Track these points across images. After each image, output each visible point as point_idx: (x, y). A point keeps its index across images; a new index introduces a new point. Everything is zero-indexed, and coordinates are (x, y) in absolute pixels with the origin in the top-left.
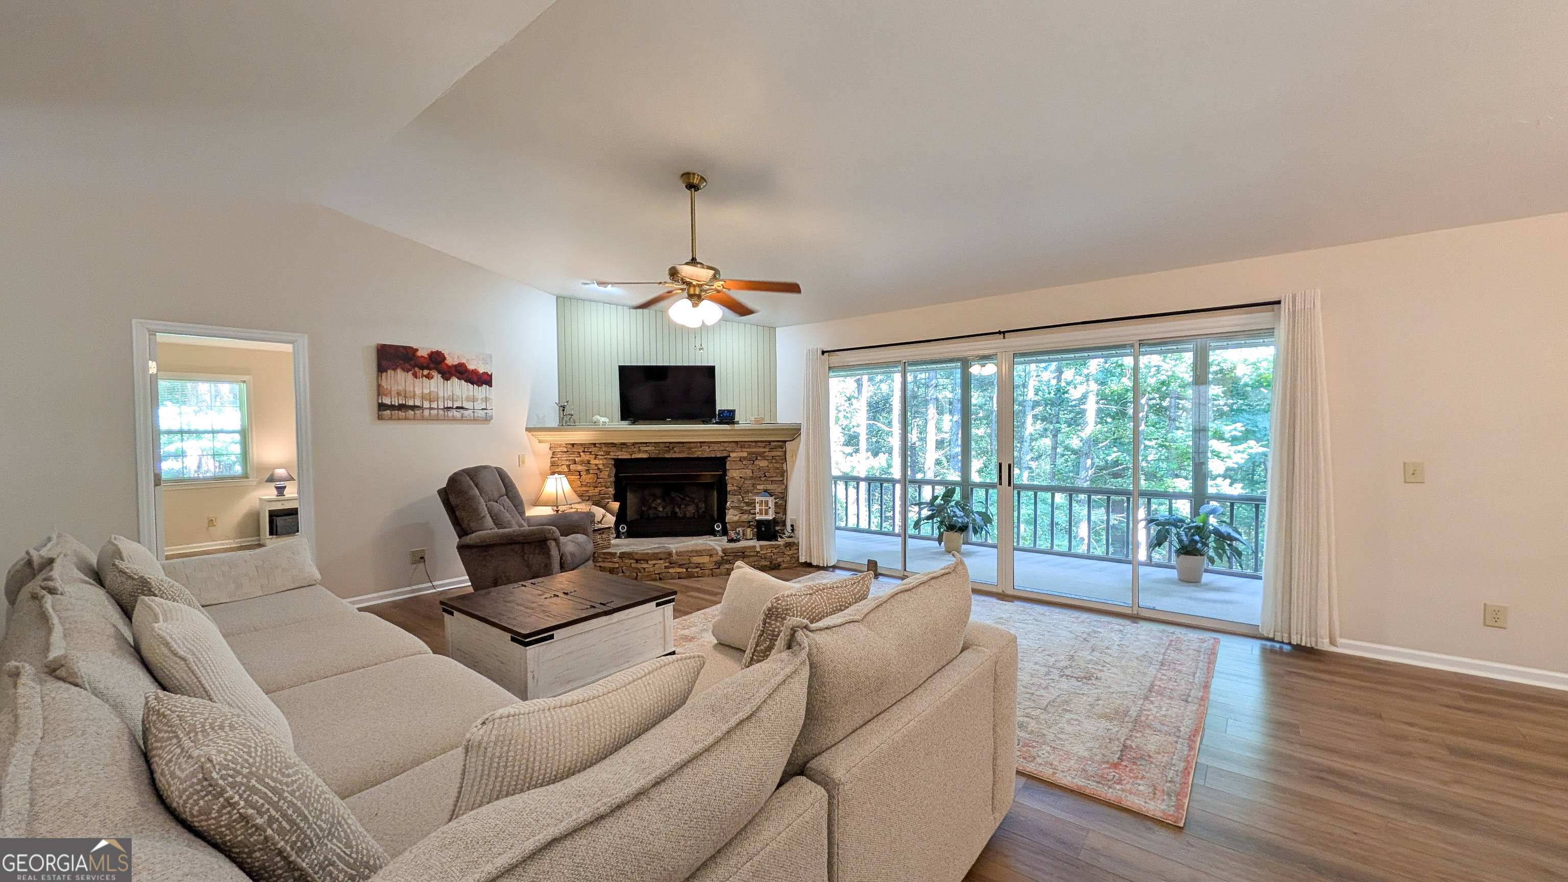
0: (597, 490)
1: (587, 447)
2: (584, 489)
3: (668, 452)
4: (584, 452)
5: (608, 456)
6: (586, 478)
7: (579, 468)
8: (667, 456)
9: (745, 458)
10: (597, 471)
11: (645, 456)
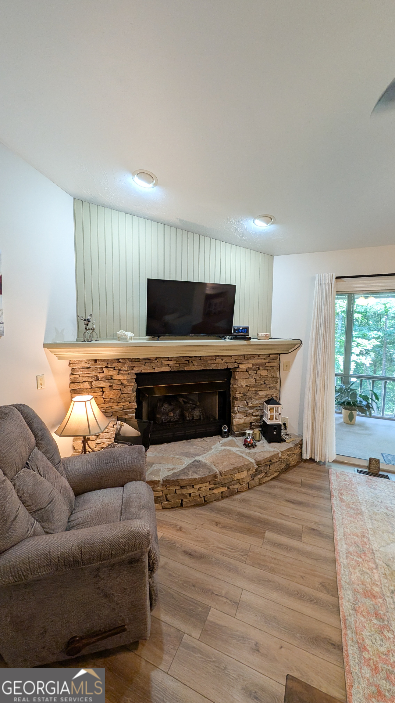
0: (121, 405)
1: (109, 363)
2: (108, 405)
3: (188, 365)
4: (107, 367)
5: (132, 371)
6: (109, 394)
7: (103, 384)
8: (186, 369)
9: (251, 369)
10: (121, 387)
11: (167, 369)
